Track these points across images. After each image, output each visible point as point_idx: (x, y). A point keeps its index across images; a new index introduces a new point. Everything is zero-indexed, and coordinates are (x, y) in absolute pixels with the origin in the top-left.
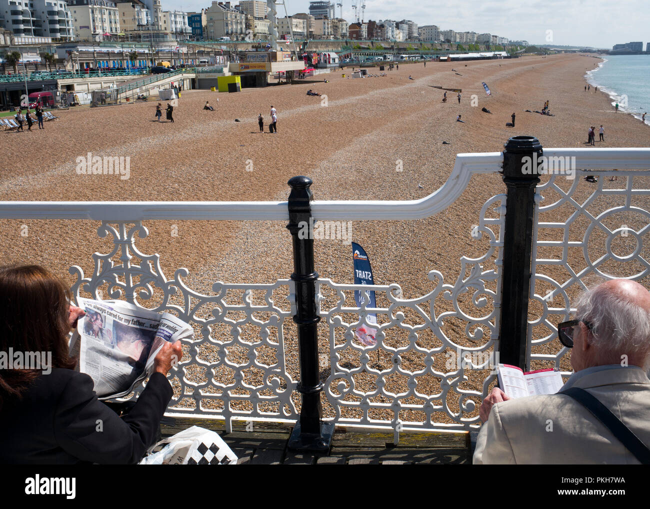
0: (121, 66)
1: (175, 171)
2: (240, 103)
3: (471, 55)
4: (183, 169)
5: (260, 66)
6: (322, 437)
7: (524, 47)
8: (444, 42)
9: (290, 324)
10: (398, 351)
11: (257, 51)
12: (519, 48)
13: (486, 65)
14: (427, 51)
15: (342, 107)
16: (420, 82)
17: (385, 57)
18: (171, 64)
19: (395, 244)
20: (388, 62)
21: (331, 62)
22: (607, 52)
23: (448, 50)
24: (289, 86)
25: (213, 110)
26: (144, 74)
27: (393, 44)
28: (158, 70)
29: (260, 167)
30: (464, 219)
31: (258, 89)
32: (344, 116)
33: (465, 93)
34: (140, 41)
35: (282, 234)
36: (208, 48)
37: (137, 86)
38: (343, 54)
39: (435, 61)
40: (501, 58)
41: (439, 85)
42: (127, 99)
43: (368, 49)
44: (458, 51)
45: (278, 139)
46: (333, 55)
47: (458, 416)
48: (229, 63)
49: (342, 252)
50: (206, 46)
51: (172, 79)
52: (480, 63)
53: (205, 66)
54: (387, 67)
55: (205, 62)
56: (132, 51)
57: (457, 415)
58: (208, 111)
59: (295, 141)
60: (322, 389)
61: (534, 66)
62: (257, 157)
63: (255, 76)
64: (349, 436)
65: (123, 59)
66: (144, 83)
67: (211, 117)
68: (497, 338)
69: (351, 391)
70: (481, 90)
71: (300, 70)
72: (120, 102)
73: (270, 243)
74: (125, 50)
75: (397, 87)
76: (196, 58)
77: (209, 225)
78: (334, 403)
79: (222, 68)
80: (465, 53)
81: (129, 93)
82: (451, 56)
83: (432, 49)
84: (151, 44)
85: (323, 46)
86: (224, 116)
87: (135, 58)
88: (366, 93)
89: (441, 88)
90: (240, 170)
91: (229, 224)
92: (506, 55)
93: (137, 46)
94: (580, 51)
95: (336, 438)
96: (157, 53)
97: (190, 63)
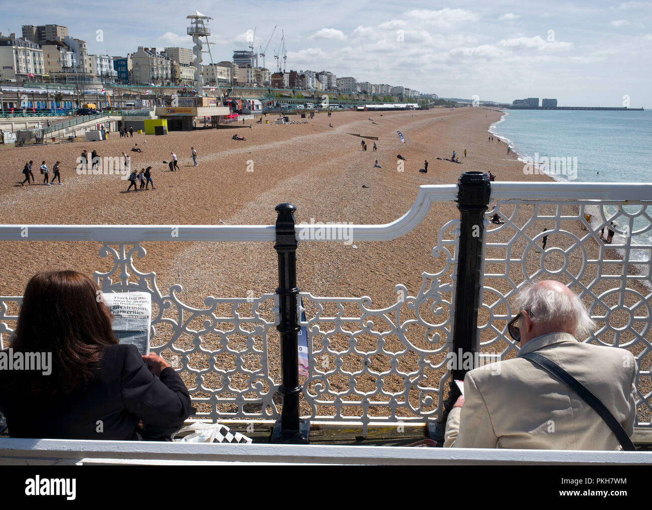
0: (46, 107)
1: (105, 209)
2: (167, 145)
3: (385, 106)
4: (113, 208)
5: (186, 111)
6: (301, 433)
7: (434, 100)
8: (361, 93)
9: (224, 356)
10: (368, 355)
11: (182, 96)
12: (429, 101)
13: (400, 115)
14: (345, 101)
15: (267, 151)
16: (340, 130)
17: (306, 106)
18: (97, 107)
19: (321, 280)
20: (309, 110)
21: (255, 109)
22: (507, 106)
23: (365, 100)
24: (215, 131)
25: (140, 152)
26: (69, 115)
27: (313, 94)
28: (84, 112)
29: (189, 207)
30: (384, 257)
31: (184, 132)
32: (269, 159)
33: (381, 141)
34: (65, 83)
35: (213, 272)
36: (134, 91)
37: (63, 126)
38: (266, 101)
39: (352, 110)
40: (413, 109)
41: (358, 133)
42: (54, 139)
43: (289, 97)
44: (374, 102)
45: (206, 180)
46: (257, 102)
47: (419, 410)
48: (155, 106)
49: (271, 287)
50: (133, 90)
51: (99, 120)
52: (393, 114)
53: (131, 109)
54: (308, 115)
55: (131, 105)
56: (56, 92)
57: (417, 409)
58: (136, 152)
59: (222, 183)
60: (301, 391)
61: (443, 117)
62: (185, 197)
63: (181, 120)
64: (323, 432)
65: (48, 100)
66: (70, 124)
67: (139, 159)
68: (452, 341)
69: (326, 392)
70: (397, 139)
71: (224, 116)
72: (46, 142)
73: (202, 279)
74: (50, 91)
75: (318, 134)
76: (122, 101)
77: (140, 263)
78: (312, 402)
79: (149, 112)
80: (381, 104)
81: (55, 134)
82: (368, 106)
83: (350, 99)
84: (77, 86)
85: (247, 94)
86: (152, 157)
87: (61, 100)
88: (289, 138)
89: (359, 136)
90: (170, 210)
91: (161, 261)
92: (418, 107)
93: (62, 88)
94: (484, 105)
95: (312, 434)
96: (83, 95)
97: (115, 106)
